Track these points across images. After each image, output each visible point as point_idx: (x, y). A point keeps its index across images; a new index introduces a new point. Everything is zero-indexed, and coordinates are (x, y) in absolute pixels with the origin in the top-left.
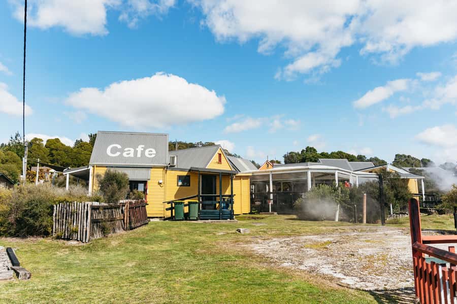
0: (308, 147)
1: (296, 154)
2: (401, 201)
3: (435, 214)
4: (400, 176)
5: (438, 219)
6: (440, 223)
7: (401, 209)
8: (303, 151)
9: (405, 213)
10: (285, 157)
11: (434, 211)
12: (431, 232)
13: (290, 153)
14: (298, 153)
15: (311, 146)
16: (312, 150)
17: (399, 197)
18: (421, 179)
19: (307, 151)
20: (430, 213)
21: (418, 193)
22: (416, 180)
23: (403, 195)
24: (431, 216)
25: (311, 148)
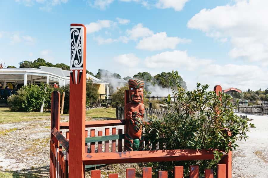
0: (39, 58)
1: (30, 63)
2: (91, 99)
3: (110, 107)
4: (92, 82)
5: (111, 111)
6: (112, 113)
7: (91, 104)
8: (35, 61)
9: (93, 107)
10: (20, 64)
11: (110, 106)
12: (101, 119)
13: (25, 62)
14: (31, 63)
15: (41, 58)
16: (43, 61)
17: (90, 96)
18: (107, 85)
19: (38, 61)
20: (107, 107)
21: (105, 94)
22: (104, 85)
23: (93, 95)
24: (108, 108)
25: (41, 59)
